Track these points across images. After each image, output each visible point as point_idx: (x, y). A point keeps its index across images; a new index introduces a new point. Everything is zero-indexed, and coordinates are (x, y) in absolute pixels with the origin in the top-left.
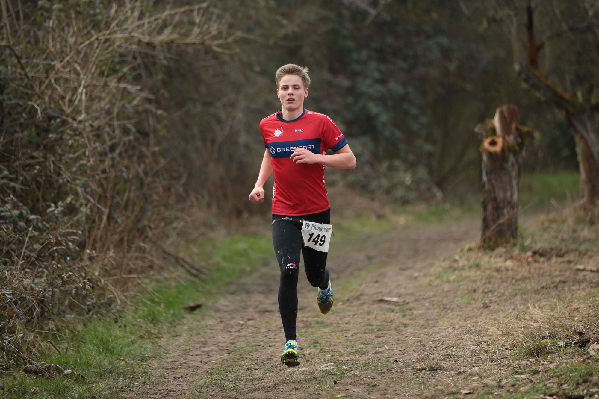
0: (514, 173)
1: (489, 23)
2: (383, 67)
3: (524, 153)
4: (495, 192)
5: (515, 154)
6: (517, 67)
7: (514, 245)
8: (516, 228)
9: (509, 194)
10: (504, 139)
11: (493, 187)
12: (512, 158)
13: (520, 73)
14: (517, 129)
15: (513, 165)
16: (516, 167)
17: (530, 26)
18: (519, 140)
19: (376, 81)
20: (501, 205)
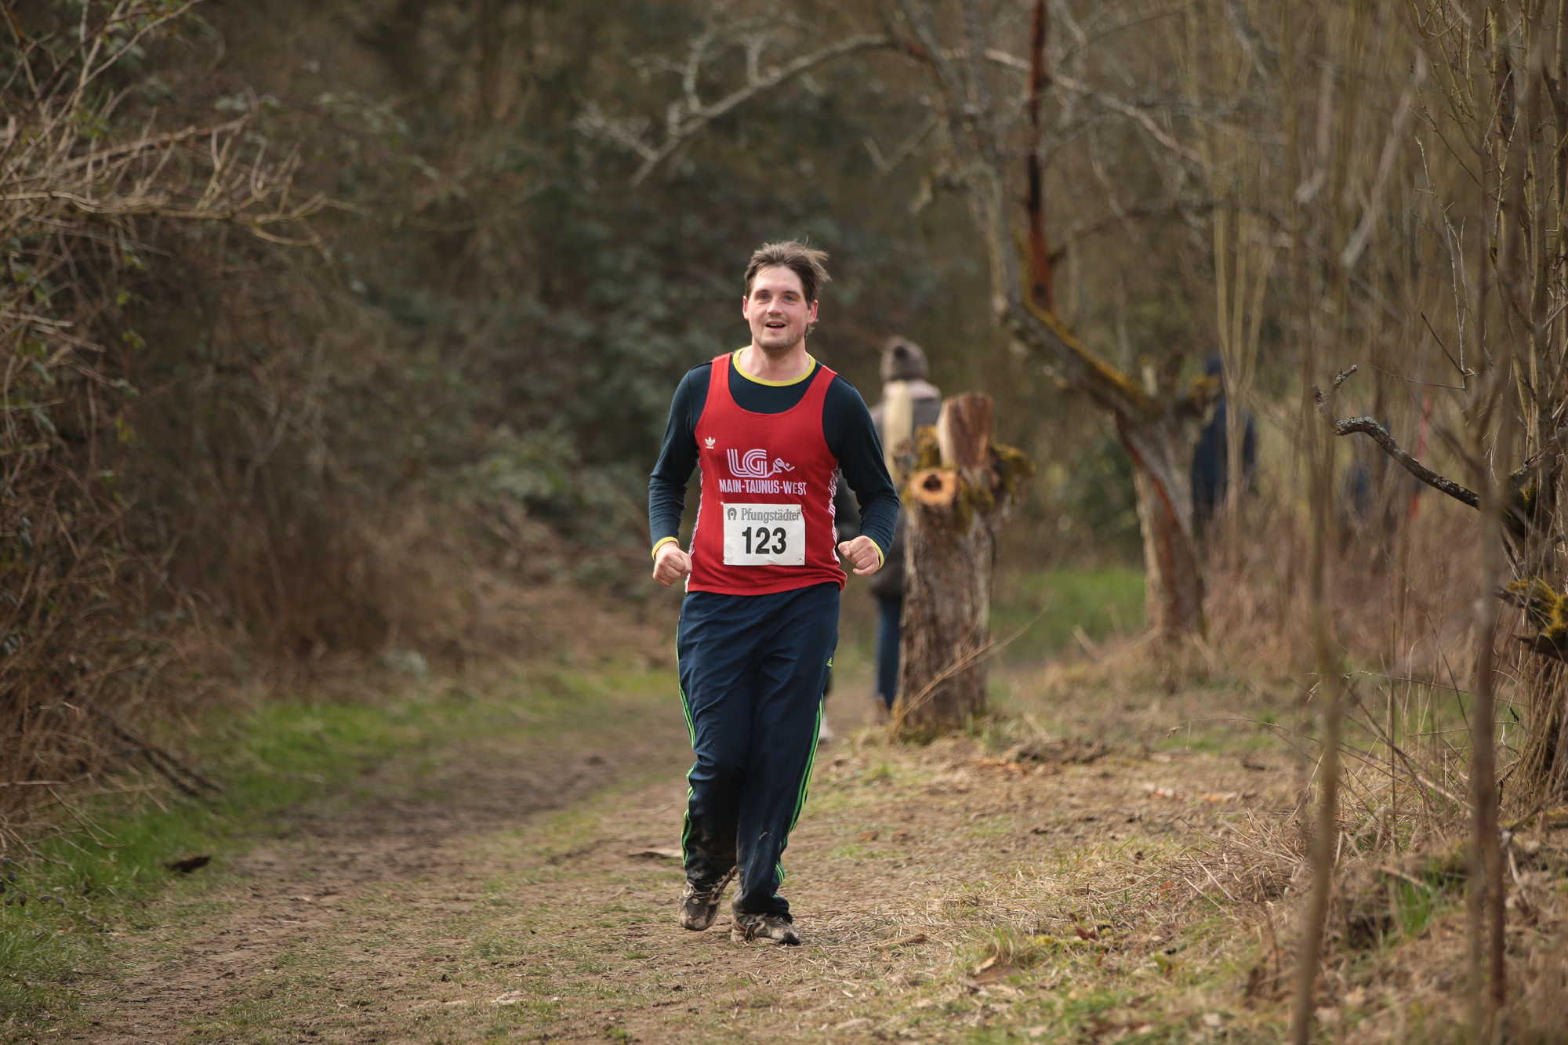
0: (981, 559)
1: (934, 191)
2: (674, 293)
3: (1006, 512)
4: (933, 605)
5: (985, 511)
6: (1000, 304)
7: (977, 733)
8: (982, 693)
9: (967, 609)
10: (959, 473)
11: (931, 592)
12: (976, 523)
13: (1006, 317)
14: (992, 452)
15: (978, 538)
16: (986, 544)
17: (1034, 203)
18: (995, 478)
19: (657, 325)
20: (948, 636)
